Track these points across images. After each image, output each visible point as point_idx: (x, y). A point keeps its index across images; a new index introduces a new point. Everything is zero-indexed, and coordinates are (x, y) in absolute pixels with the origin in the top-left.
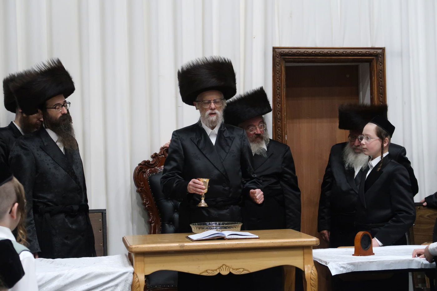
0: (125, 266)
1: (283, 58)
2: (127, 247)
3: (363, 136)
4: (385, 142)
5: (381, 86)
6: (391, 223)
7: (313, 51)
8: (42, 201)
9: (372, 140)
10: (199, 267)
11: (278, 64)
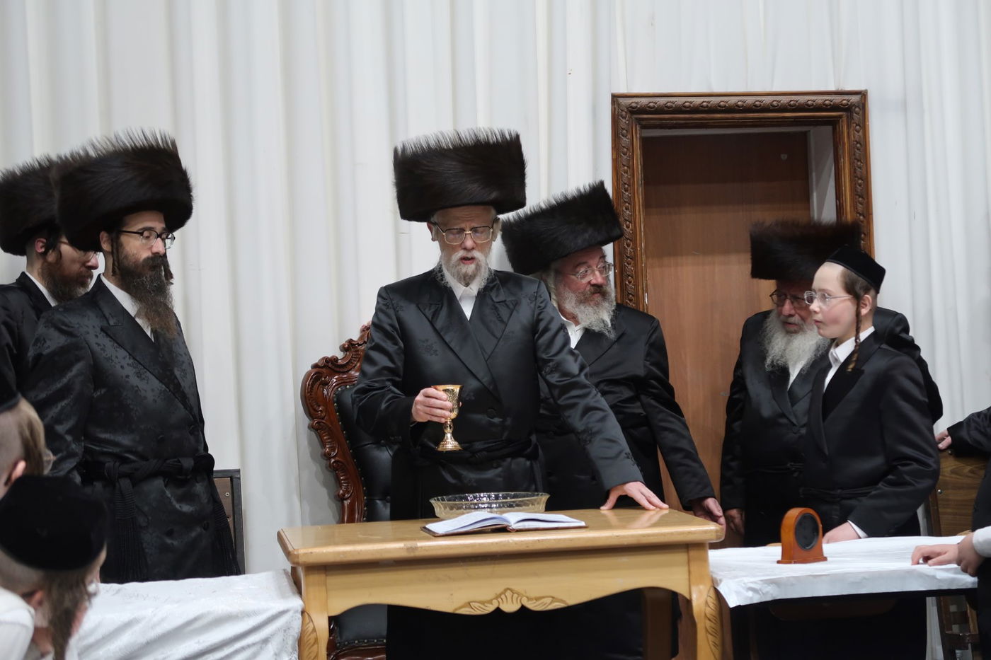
0: (283, 596)
1: (636, 119)
2: (288, 554)
3: (814, 293)
4: (863, 304)
5: (859, 179)
6: (883, 487)
7: (703, 102)
8: (110, 450)
9: (834, 301)
10: (452, 595)
11: (624, 132)
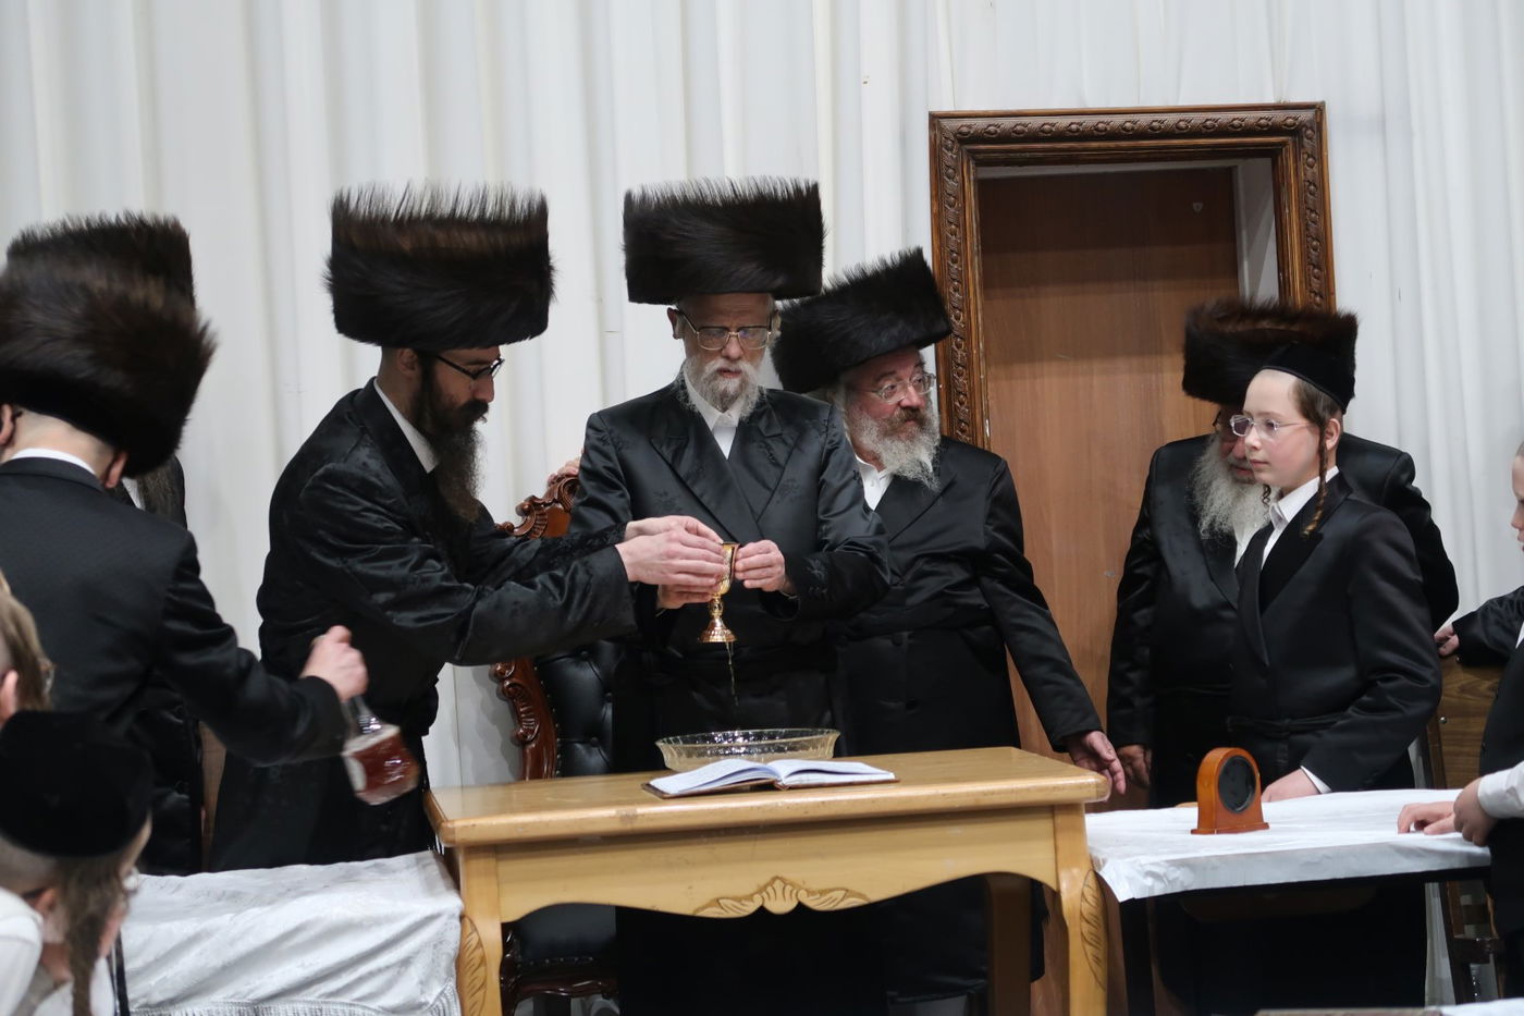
0: (432, 893)
2: (438, 828)
3: (1248, 418)
4: (1328, 432)
5: (1314, 239)
6: (1354, 714)
9: (1286, 431)
10: (690, 888)
11: (951, 171)
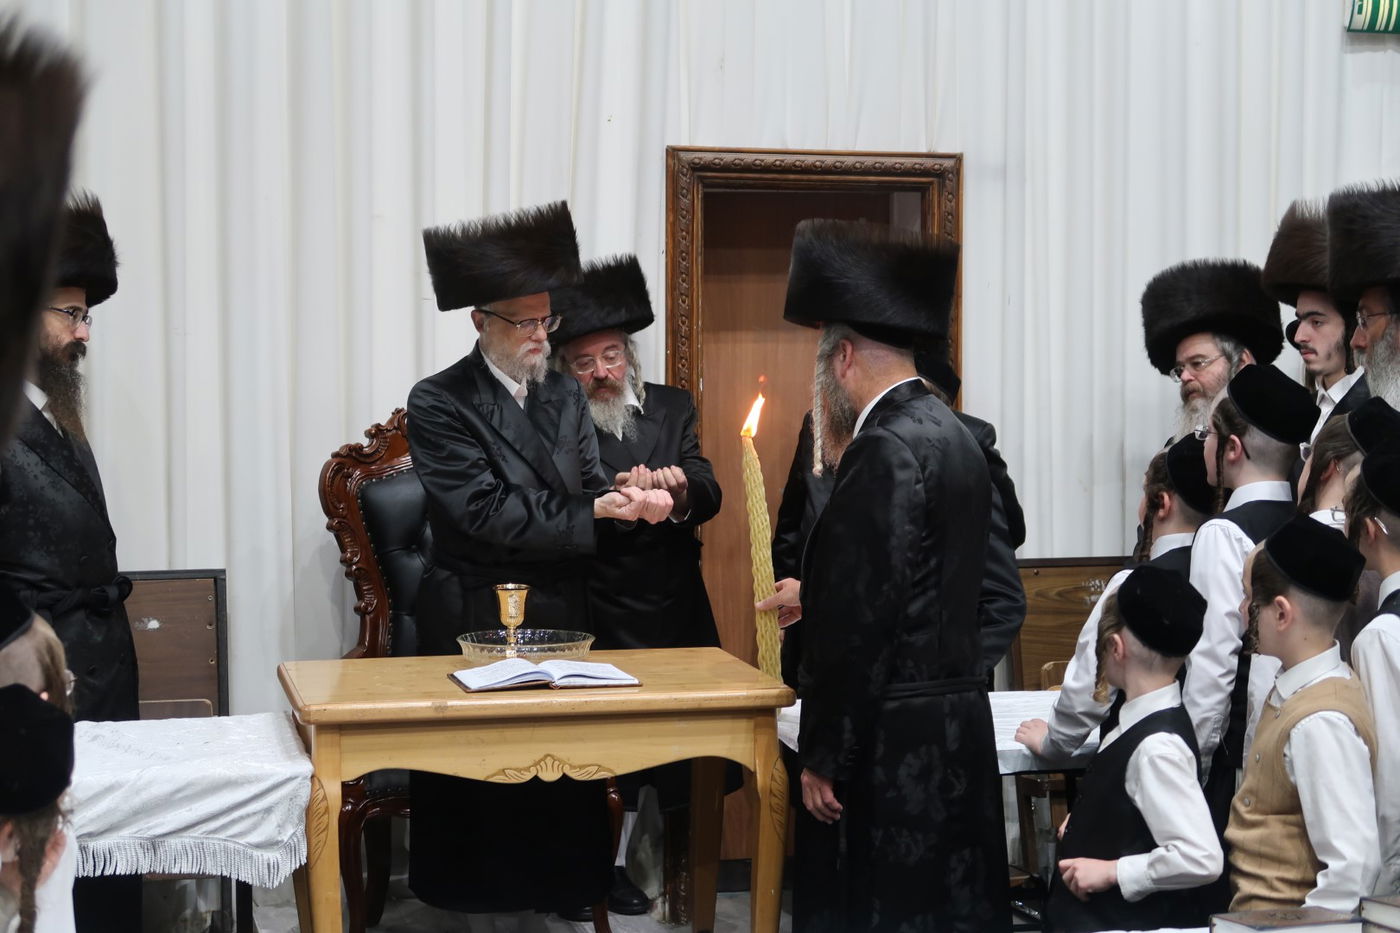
1: (699, 177)
2: (297, 708)
7: (777, 160)
10: (484, 760)
11: (685, 191)
